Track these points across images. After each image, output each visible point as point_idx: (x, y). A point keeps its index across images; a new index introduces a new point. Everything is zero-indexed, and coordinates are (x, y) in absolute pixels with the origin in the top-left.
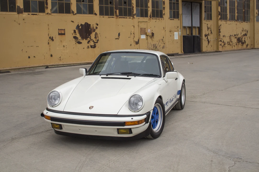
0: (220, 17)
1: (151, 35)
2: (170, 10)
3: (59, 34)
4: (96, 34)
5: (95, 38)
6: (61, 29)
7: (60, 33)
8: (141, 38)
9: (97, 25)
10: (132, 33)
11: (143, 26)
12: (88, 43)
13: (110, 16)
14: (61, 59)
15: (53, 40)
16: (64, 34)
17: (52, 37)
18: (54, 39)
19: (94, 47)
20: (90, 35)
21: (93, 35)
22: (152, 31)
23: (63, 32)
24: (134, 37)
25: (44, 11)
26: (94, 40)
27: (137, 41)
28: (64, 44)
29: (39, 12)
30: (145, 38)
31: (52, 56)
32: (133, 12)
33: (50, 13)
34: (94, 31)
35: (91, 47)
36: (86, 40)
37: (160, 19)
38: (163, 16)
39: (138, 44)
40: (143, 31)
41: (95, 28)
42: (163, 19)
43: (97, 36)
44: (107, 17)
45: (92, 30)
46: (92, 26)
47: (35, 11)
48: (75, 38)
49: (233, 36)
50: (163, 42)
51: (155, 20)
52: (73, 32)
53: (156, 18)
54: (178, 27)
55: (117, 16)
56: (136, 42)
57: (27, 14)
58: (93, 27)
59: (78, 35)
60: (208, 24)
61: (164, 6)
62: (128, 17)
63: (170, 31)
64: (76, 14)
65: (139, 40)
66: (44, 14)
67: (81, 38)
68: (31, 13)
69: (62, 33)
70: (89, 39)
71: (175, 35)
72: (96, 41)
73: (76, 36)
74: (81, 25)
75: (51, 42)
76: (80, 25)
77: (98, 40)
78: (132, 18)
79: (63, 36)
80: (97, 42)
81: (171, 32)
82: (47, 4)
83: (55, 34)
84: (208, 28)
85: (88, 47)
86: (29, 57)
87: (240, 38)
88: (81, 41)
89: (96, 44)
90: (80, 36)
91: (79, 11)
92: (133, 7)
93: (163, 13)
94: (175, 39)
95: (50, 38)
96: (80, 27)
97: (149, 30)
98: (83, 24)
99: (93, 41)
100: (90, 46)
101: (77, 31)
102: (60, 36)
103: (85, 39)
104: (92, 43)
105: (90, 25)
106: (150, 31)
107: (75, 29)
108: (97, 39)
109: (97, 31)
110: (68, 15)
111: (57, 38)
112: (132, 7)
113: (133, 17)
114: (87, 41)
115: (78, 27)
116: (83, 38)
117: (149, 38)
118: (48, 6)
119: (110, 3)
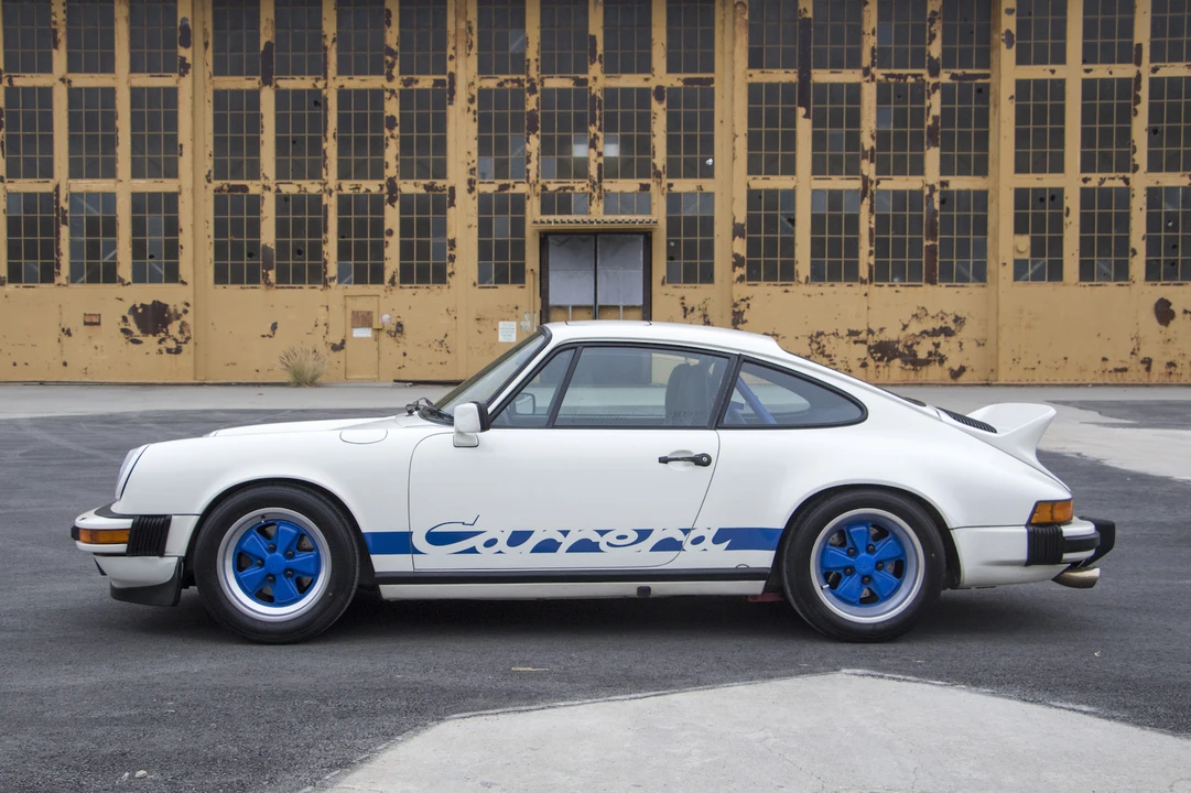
0: (742, 271)
1: (394, 329)
2: (479, 260)
3: (86, 324)
4: (183, 324)
5: (181, 332)
6: (90, 315)
7: (88, 320)
8: (354, 335)
9: (187, 304)
10: (321, 323)
11: (362, 305)
12: (160, 342)
13: (245, 286)
14: (88, 371)
15: (68, 333)
16: (98, 324)
17: (69, 331)
18: (72, 332)
19: (178, 351)
20: (166, 326)
21: (174, 328)
22: (399, 320)
23: (95, 320)
24: (327, 332)
25: (51, 280)
26: (179, 337)
27: (338, 342)
28: (96, 343)
29: (42, 282)
30: (370, 335)
31: (65, 364)
32: (325, 273)
33: (65, 282)
34: (178, 317)
35: (169, 351)
36: (154, 335)
37: (435, 287)
38: (448, 279)
39: (342, 352)
40: (363, 319)
41: (180, 312)
42: (445, 286)
43: (185, 329)
44: (238, 286)
45: (173, 317)
46: (171, 308)
47: (31, 279)
48: (125, 331)
49: (836, 334)
50: (444, 348)
51: (414, 290)
52: (121, 319)
53: (415, 285)
54: (517, 308)
55: (269, 284)
56: (334, 345)
57: (13, 286)
58: (176, 311)
59: (133, 326)
60: (683, 298)
61: (452, 253)
62: (306, 286)
63: (478, 319)
64: (129, 283)
65: (343, 342)
66: (52, 285)
67: (142, 332)
68: (21, 285)
69: (92, 322)
70: (162, 335)
71: (500, 331)
72: (183, 340)
73: (128, 327)
74: (142, 306)
75: (65, 338)
76: (138, 306)
77: (188, 338)
78: (321, 286)
79: (96, 327)
80: (185, 343)
81: (482, 322)
82: (58, 266)
83: (75, 323)
84: (685, 309)
85: (160, 352)
86: (15, 364)
87: (898, 342)
88: (140, 338)
89: (184, 346)
90: (139, 327)
91: (139, 276)
92: (326, 262)
93: (449, 270)
94: (501, 339)
95: (63, 330)
96: (140, 311)
97: (386, 317)
98: (149, 302)
99: (175, 339)
100: (164, 351)
101: (131, 319)
102: (87, 327)
103: (151, 336)
104: (171, 344)
105: (166, 306)
106: (390, 319)
107: (126, 313)
108: (187, 334)
109: (187, 318)
110: (108, 285)
111: (81, 332)
112: (322, 262)
113: (326, 284)
114: (157, 339)
115: (134, 309)
116: (145, 332)
117: (384, 336)
118: (61, 271)
119: (250, 255)
